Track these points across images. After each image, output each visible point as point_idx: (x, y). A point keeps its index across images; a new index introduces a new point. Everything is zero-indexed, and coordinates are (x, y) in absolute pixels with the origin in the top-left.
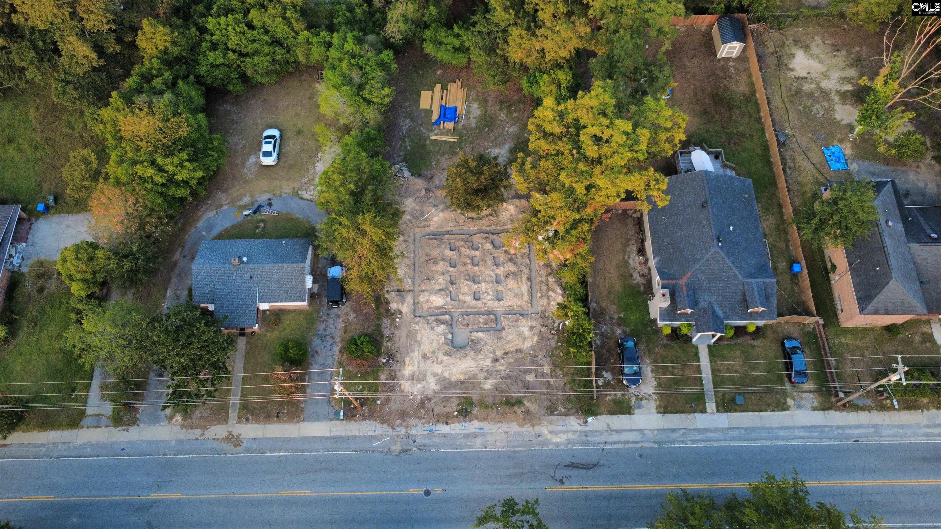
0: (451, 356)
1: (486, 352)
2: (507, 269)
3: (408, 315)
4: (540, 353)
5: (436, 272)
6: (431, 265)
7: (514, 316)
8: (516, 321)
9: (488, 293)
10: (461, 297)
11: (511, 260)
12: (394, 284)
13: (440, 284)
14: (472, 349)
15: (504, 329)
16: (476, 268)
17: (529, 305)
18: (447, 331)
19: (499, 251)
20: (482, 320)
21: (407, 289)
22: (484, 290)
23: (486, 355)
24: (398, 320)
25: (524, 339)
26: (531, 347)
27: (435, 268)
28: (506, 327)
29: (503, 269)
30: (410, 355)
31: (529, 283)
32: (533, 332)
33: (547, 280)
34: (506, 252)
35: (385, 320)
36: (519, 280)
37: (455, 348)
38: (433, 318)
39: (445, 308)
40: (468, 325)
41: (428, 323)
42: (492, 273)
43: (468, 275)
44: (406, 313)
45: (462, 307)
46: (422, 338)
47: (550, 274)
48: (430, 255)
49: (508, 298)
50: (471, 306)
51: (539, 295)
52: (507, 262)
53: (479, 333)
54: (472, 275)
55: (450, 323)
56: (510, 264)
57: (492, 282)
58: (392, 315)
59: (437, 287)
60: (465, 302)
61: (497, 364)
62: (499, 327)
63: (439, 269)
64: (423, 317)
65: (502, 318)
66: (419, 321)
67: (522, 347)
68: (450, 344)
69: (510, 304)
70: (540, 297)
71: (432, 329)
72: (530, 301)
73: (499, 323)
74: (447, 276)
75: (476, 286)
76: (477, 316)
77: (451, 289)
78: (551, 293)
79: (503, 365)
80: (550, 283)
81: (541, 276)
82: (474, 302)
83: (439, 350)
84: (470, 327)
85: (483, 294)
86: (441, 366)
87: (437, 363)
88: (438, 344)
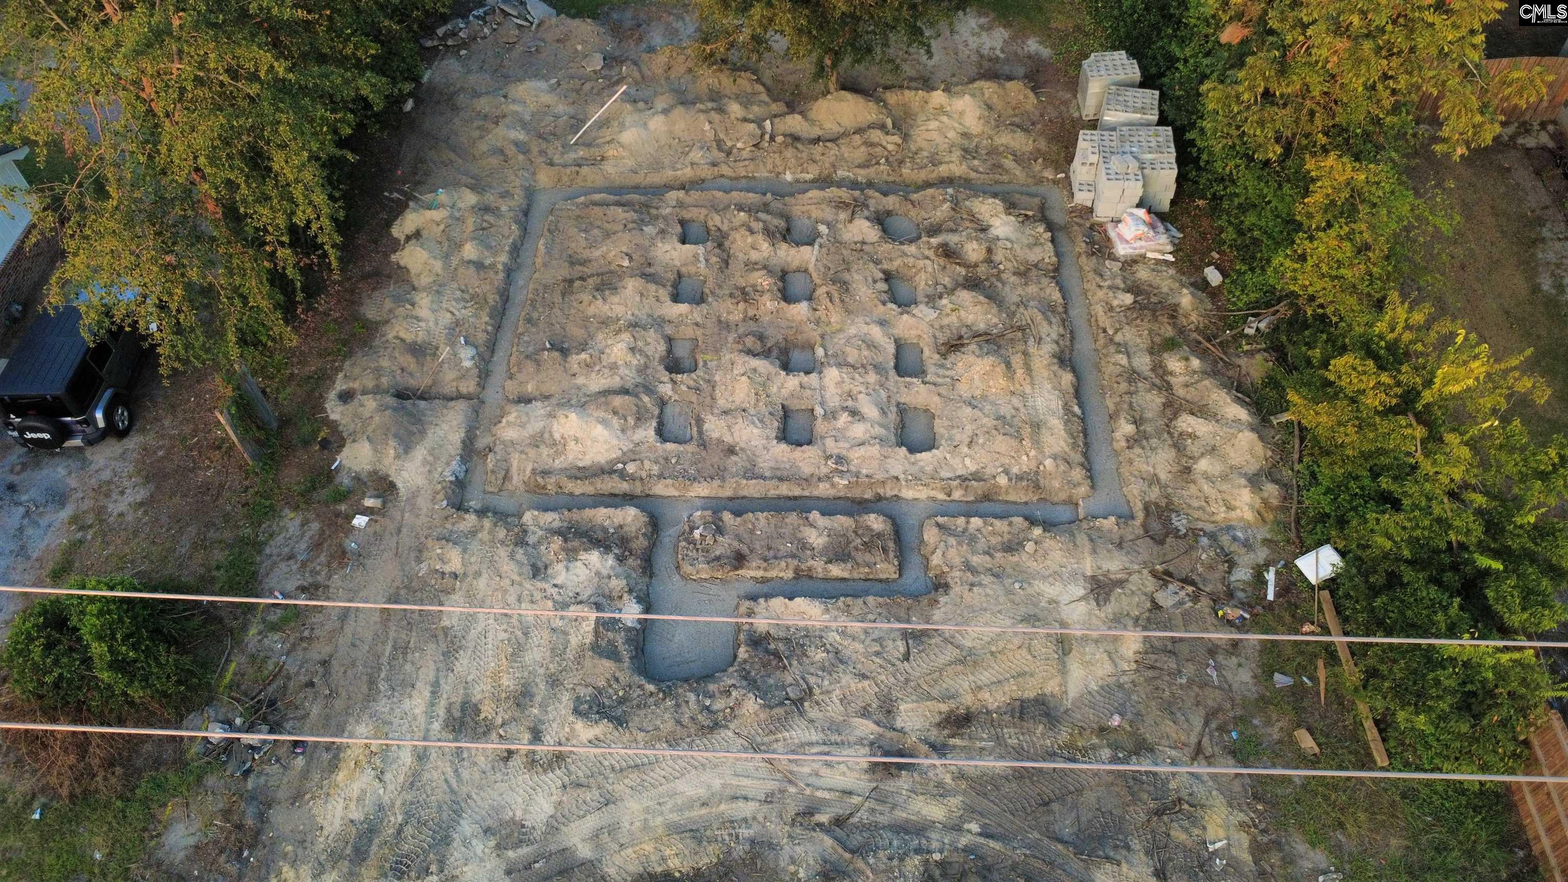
0: (620, 722)
1: (835, 710)
2: (953, 319)
3: (423, 503)
4: (1168, 727)
5: (605, 322)
6: (586, 297)
7: (1000, 525)
8: (1012, 547)
9: (854, 413)
10: (714, 427)
11: (973, 284)
12: (385, 363)
13: (614, 367)
14: (752, 684)
15: (940, 585)
16: (801, 309)
17: (1078, 474)
18: (618, 584)
19: (912, 249)
20: (816, 539)
21: (448, 389)
22: (834, 401)
23: (834, 727)
24: (360, 521)
25: (1063, 645)
26: (1106, 690)
27: (600, 307)
28: (955, 576)
29: (931, 314)
30: (382, 706)
31: (1067, 378)
32: (1110, 608)
33: (1159, 369)
34: (948, 253)
35: (291, 521)
36: (1017, 360)
37: (651, 679)
38: (551, 519)
39: (623, 475)
40: (739, 560)
41: (521, 541)
42: (876, 332)
43: (761, 338)
44: (415, 494)
45: (720, 474)
46: (471, 619)
47: (1170, 345)
48: (584, 262)
49: (962, 437)
50: (765, 464)
51: (1127, 428)
52: (951, 291)
53: (800, 603)
54: (775, 336)
55: (641, 543)
56: (965, 296)
57: (878, 368)
58: (342, 496)
59: (596, 383)
60: (731, 451)
61: (904, 782)
62: (914, 577)
63: (619, 310)
64: (501, 516)
65: (931, 535)
66: (473, 533)
67: (1052, 687)
68: (625, 652)
69: (971, 466)
70: (1133, 442)
71: (538, 571)
72: (1078, 457)
73: (914, 560)
74: (652, 335)
75: (792, 382)
76: (792, 518)
77: (666, 389)
78: (1187, 423)
79: (941, 792)
80: (1176, 382)
81: (1124, 348)
82: (782, 450)
83: (554, 682)
84: (751, 572)
85: (831, 415)
86: (554, 779)
87: (532, 762)
88: (557, 652)
